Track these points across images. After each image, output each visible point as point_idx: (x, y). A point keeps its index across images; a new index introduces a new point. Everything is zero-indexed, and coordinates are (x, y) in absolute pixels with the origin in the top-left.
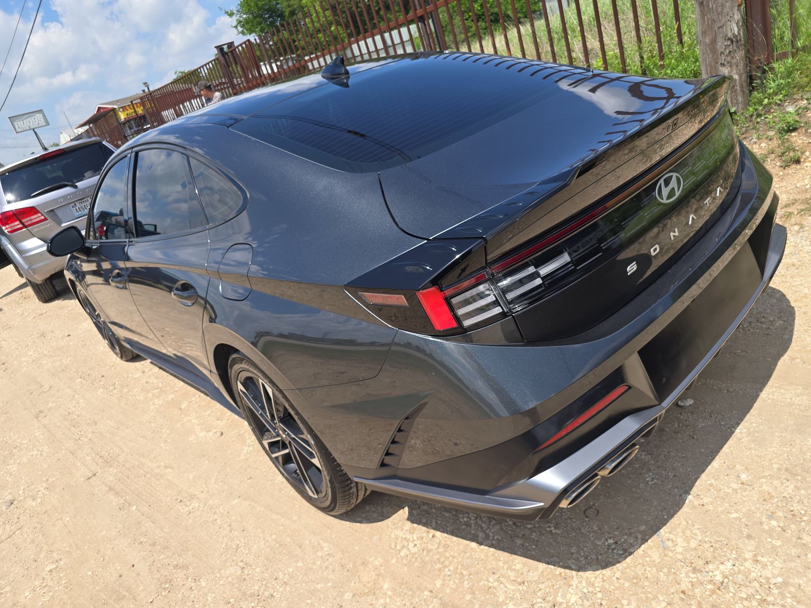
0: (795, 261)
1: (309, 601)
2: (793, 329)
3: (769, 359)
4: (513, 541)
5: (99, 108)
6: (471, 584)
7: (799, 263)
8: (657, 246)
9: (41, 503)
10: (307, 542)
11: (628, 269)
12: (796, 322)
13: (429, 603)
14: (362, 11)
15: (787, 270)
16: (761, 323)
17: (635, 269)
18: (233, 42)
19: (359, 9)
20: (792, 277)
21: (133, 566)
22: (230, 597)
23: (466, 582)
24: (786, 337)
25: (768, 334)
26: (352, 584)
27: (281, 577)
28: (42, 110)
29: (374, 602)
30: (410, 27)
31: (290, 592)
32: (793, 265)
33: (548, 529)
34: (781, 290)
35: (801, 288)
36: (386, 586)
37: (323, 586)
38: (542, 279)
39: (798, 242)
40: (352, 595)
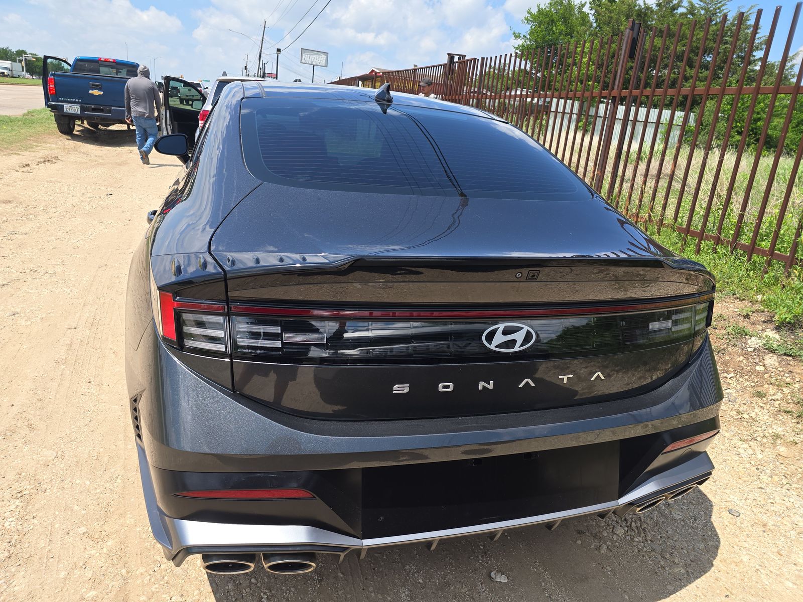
0: (770, 523)
1: (57, 513)
2: (685, 586)
3: (627, 597)
4: (228, 582)
5: (373, 71)
6: (158, 590)
7: (772, 528)
8: (451, 385)
9: (27, 326)
10: (113, 470)
11: (396, 387)
12: (698, 581)
13: (114, 580)
14: (629, 80)
15: (753, 526)
16: (663, 557)
17: (404, 392)
18: (465, 56)
19: (627, 76)
20: (748, 536)
21: (12, 405)
22: (25, 470)
23: (157, 586)
24: (670, 588)
25: (656, 573)
26: (95, 524)
27: (66, 482)
28: (328, 53)
29: (88, 548)
30: (652, 110)
31: (57, 497)
32: (765, 525)
33: (262, 594)
34: (721, 540)
35: (744, 553)
36: (109, 544)
37: (78, 509)
38: (283, 344)
39: (796, 506)
40: (85, 531)
